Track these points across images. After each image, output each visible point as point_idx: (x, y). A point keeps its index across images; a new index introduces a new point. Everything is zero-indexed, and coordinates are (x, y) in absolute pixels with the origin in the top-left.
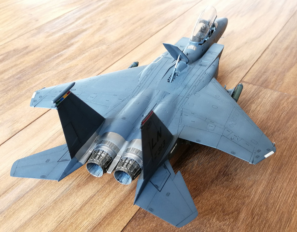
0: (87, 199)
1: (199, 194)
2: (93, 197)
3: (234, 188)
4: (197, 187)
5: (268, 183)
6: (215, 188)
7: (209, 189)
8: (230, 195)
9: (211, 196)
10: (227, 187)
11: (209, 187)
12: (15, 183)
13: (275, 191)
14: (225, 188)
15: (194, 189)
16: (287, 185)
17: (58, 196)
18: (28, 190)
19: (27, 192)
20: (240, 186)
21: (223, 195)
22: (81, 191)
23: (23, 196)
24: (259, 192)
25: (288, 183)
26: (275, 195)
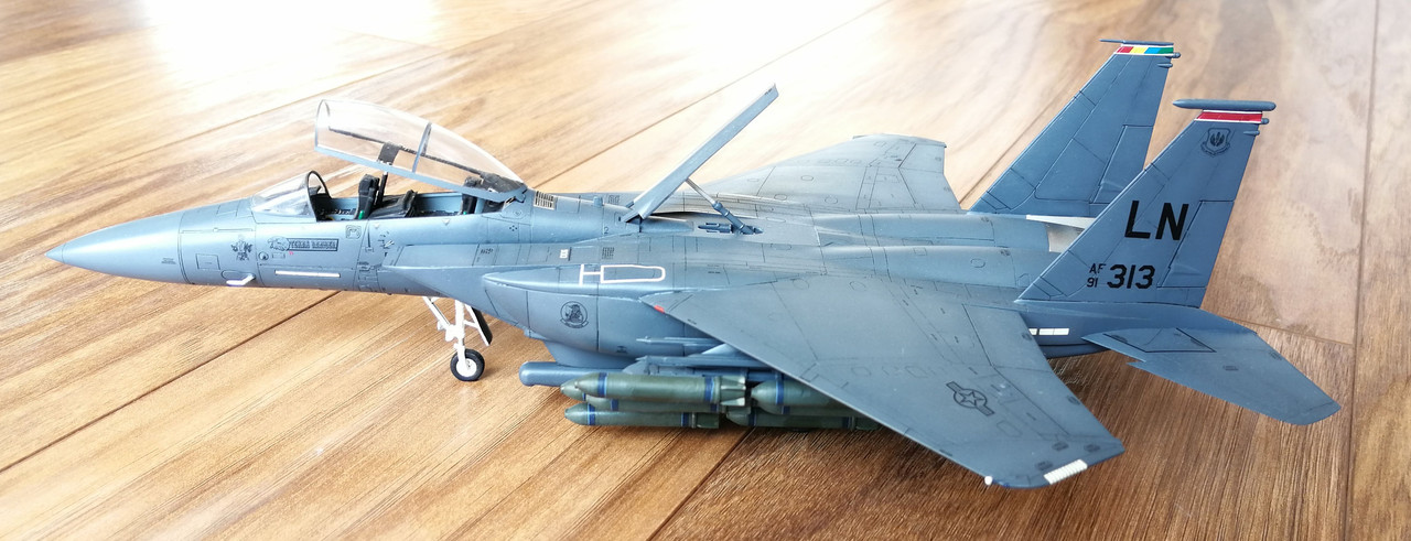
0: (454, 530)
1: (825, 524)
2: (473, 524)
3: (938, 510)
4: (815, 504)
5: (1049, 499)
6: (877, 510)
7: (855, 510)
8: (928, 528)
9: (866, 529)
10: (917, 507)
11: (856, 505)
12: (211, 483)
13: (1074, 521)
14: (908, 511)
15: (809, 509)
16: (1112, 505)
17: (355, 519)
18: (256, 502)
19: (253, 509)
20: (956, 505)
21: (906, 527)
22: (434, 508)
23: (240, 518)
24: (1024, 523)
25: (1114, 500)
26: (1077, 529)
